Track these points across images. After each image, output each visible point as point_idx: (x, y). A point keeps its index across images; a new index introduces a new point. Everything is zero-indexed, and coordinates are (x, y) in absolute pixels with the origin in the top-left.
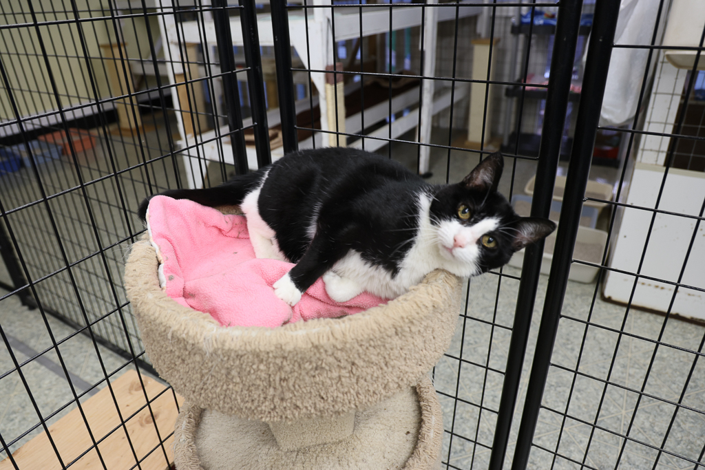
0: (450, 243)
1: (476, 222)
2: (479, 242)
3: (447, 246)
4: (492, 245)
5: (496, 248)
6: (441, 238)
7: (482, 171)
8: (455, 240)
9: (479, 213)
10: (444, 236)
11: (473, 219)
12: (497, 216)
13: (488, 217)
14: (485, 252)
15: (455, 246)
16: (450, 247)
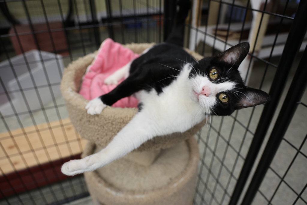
0: (199, 90)
1: (221, 82)
2: (218, 95)
3: (197, 91)
4: (225, 101)
8: (203, 90)
9: (225, 76)
11: (219, 80)
12: (235, 82)
13: (230, 81)
14: (219, 104)
15: (202, 93)
16: (198, 93)
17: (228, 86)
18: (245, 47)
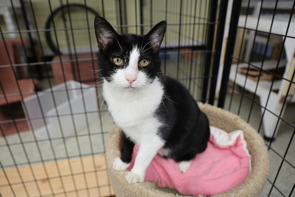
0: (127, 83)
1: (128, 61)
2: (140, 68)
4: (147, 63)
5: (150, 62)
6: (120, 85)
7: (101, 35)
8: (128, 80)
9: (125, 54)
10: (120, 83)
11: (125, 60)
12: (134, 46)
13: (130, 52)
14: (147, 70)
15: (131, 83)
16: (129, 85)
17: (135, 54)
18: (100, 21)
